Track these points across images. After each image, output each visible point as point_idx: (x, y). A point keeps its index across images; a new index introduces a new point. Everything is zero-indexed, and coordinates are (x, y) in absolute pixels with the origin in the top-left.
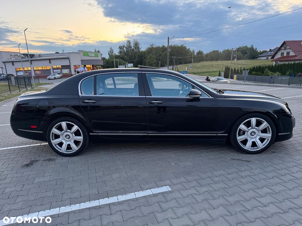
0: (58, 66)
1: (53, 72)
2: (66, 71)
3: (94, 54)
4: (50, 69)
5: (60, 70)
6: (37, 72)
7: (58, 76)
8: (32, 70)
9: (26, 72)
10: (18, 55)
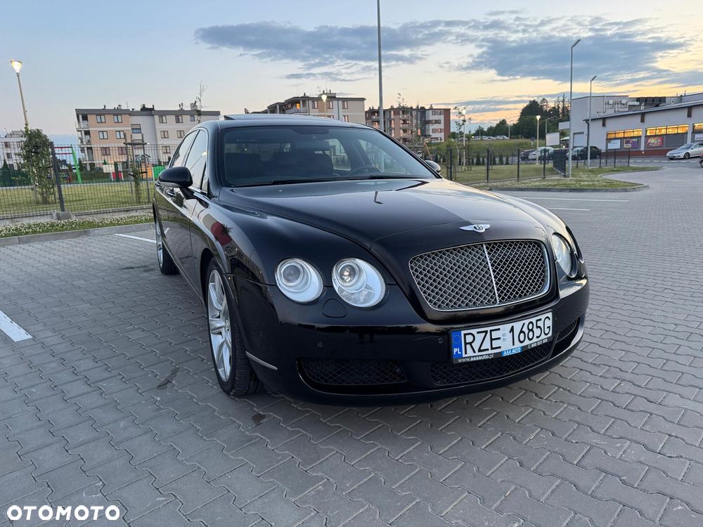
1: (693, 140)
4: (687, 133)
6: (652, 141)
7: (697, 150)
8: (640, 137)
9: (627, 142)
10: (624, 101)
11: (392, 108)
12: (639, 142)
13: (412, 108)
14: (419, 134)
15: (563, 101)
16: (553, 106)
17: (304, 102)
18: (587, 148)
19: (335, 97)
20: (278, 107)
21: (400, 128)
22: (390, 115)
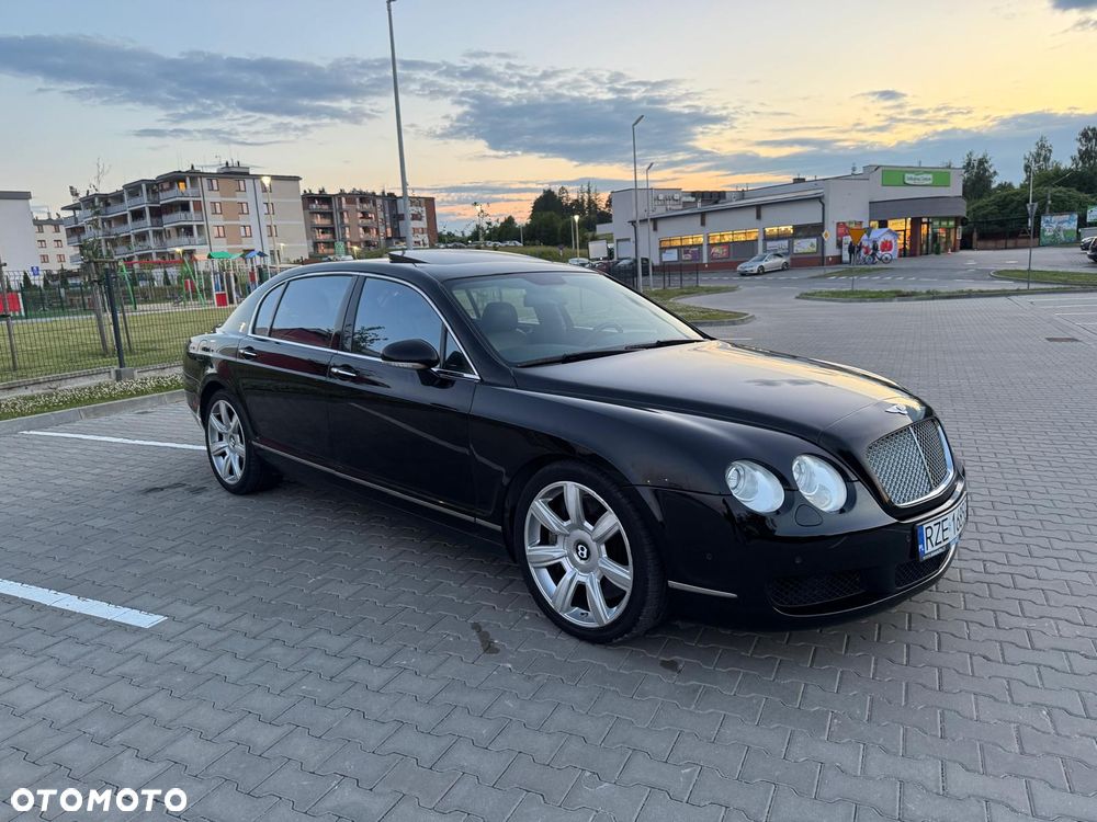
0: (783, 228)
1: (765, 250)
2: (805, 246)
3: (930, 176)
4: (757, 240)
5: (786, 243)
6: (716, 250)
7: (772, 262)
8: (701, 245)
9: (687, 252)
10: (677, 197)
11: (342, 193)
12: (700, 253)
13: (374, 193)
14: (390, 235)
15: (589, 192)
16: (575, 198)
17: (193, 180)
18: (636, 261)
19: (247, 174)
20: (144, 186)
21: (359, 226)
22: (340, 204)
